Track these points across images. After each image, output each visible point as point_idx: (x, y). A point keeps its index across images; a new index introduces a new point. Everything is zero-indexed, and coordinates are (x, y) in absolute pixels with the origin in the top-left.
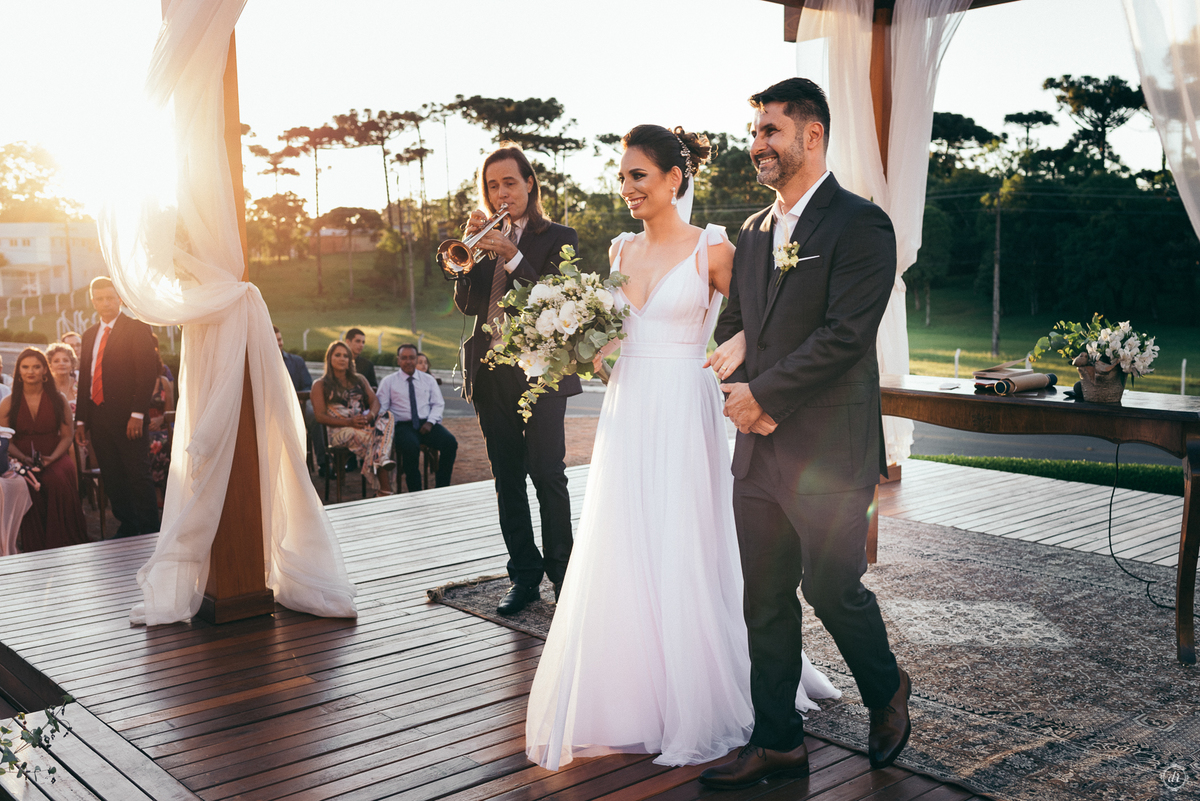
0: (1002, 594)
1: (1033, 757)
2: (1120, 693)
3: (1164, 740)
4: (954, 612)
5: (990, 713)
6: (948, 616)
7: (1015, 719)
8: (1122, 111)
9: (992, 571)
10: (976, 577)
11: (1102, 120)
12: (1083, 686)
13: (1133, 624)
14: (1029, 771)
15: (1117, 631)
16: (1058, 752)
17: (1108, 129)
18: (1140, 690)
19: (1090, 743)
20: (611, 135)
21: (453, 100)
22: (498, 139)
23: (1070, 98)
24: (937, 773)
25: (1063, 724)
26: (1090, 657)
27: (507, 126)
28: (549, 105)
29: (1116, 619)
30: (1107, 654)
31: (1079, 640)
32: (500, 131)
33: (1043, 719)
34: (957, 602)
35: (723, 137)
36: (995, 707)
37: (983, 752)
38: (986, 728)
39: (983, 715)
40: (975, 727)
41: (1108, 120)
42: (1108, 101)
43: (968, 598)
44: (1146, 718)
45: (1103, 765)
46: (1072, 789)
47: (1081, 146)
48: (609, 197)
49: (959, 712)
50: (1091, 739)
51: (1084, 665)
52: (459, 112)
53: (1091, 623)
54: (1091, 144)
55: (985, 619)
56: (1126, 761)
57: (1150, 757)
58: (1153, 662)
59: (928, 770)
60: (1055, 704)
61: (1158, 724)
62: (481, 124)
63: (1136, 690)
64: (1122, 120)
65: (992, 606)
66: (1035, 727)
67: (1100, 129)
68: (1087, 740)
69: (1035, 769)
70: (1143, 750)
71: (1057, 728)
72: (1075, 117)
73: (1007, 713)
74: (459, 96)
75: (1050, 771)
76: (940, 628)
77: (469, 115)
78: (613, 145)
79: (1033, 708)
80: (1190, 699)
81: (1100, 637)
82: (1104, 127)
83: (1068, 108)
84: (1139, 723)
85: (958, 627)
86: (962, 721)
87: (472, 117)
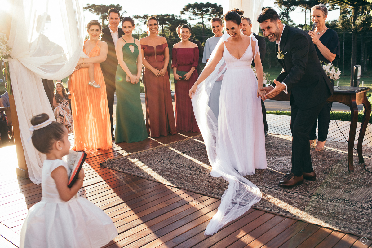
0: (288, 153)
1: (313, 206)
2: (334, 183)
3: (352, 197)
4: (275, 160)
5: (295, 192)
6: (273, 161)
7: (304, 194)
8: (293, 7)
9: (283, 146)
10: (279, 148)
11: (287, 9)
12: (322, 181)
13: (331, 160)
14: (313, 211)
15: (327, 162)
16: (320, 204)
17: (289, 12)
18: (339, 182)
19: (329, 200)
20: (137, 16)
21: (86, 6)
22: (101, 18)
23: (278, 3)
24: (284, 214)
25: (319, 194)
26: (321, 172)
27: (104, 14)
28: (117, 7)
29: (325, 159)
30: (326, 171)
31: (316, 167)
32: (102, 15)
33: (312, 193)
34: (275, 157)
35: (173, 16)
36: (296, 190)
37: (297, 206)
38: (295, 197)
39: (293, 193)
40: (292, 197)
41: (289, 9)
42: (289, 4)
43: (278, 155)
44: (344, 190)
45: (336, 207)
46: (328, 216)
47: (281, 17)
48: (138, 35)
49: (285, 193)
50: (329, 199)
51: (320, 174)
52: (88, 10)
53: (318, 161)
54: (285, 17)
55: (285, 162)
56: (342, 205)
57: (349, 203)
58: (340, 172)
59: (281, 213)
60: (315, 188)
61: (348, 192)
62: (95, 13)
63: (338, 181)
64: (293, 9)
65: (286, 157)
66: (311, 196)
67: (287, 12)
68: (328, 199)
69: (315, 210)
70: (346, 201)
71: (318, 196)
72: (280, 9)
73: (301, 192)
74: (88, 4)
75: (320, 210)
76: (272, 166)
77: (91, 10)
78: (138, 19)
79: (308, 190)
80: (355, 183)
81: (323, 165)
82: (288, 11)
83: (278, 6)
84: (342, 192)
85: (278, 165)
86: (287, 196)
87: (93, 11)
